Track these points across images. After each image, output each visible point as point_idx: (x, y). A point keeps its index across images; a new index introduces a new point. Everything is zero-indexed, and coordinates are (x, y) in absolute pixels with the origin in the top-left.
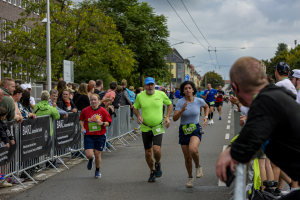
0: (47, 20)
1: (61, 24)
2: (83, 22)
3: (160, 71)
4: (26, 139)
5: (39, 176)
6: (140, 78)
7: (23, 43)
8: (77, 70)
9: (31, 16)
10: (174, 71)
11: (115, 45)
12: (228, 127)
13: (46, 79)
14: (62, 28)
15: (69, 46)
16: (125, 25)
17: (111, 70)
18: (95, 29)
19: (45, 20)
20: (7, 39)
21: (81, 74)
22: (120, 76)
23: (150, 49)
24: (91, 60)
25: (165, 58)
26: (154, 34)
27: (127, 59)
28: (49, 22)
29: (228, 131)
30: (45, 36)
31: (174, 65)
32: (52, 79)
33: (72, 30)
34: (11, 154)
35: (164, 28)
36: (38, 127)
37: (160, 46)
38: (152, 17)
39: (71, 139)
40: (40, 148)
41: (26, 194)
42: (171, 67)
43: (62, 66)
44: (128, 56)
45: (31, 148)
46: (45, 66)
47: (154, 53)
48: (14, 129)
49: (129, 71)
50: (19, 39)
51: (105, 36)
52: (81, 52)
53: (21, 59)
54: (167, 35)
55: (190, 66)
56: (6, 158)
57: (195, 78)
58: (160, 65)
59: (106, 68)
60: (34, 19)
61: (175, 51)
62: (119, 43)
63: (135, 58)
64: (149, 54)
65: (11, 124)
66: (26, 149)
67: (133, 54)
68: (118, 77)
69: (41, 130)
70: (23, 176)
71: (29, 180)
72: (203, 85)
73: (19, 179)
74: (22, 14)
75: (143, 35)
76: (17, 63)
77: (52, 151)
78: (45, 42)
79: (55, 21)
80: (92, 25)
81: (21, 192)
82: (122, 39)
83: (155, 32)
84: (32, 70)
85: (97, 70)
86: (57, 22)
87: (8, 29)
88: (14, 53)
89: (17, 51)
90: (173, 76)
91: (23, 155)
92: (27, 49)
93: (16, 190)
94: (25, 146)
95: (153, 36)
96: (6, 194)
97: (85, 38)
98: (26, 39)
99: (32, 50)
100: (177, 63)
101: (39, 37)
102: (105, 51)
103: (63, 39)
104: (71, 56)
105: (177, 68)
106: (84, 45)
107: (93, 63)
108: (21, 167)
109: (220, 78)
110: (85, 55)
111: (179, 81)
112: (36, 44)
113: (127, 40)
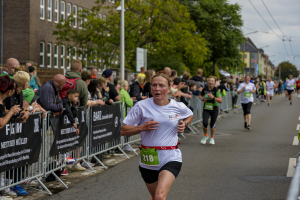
0: (121, 8)
1: (135, 12)
2: (157, 11)
3: (233, 60)
4: (97, 125)
5: (109, 162)
6: (213, 67)
7: (99, 31)
8: (150, 57)
9: (106, 4)
10: (247, 61)
11: (188, 33)
13: (119, 66)
14: (137, 16)
15: (142, 34)
16: (198, 14)
17: (184, 58)
18: (169, 18)
19: (119, 8)
20: (83, 26)
21: (154, 62)
22: (193, 64)
23: (223, 37)
24: (164, 49)
25: (239, 48)
26: (227, 23)
27: (200, 47)
28: (124, 10)
30: (120, 24)
31: (248, 54)
32: (126, 67)
33: (146, 18)
34: (82, 140)
35: (238, 17)
36: (108, 113)
37: (234, 34)
38: (226, 6)
40: (110, 134)
41: (95, 179)
42: (245, 56)
43: (135, 54)
44: (201, 45)
45: (102, 133)
46: (119, 54)
47: (228, 42)
48: (85, 115)
49: (202, 60)
50: (94, 27)
51: (178, 24)
52: (154, 40)
53: (95, 46)
54: (241, 24)
55: (264, 56)
56: (77, 142)
57: (269, 68)
58: (232, 54)
59: (181, 58)
60: (108, 7)
61: (249, 40)
62: (192, 31)
63: (209, 46)
64: (223, 43)
65: (82, 109)
67: (206, 43)
68: (190, 65)
69: (111, 116)
70: (93, 161)
71: (99, 165)
72: (277, 75)
73: (89, 164)
74: (98, 2)
75: (217, 24)
76: (91, 50)
77: (122, 138)
78: (120, 29)
79: (130, 10)
80: (166, 13)
81: (91, 176)
82: (195, 28)
83: (229, 21)
84: (106, 58)
85: (170, 58)
86: (132, 10)
87: (83, 16)
88: (89, 40)
89: (92, 38)
90: (246, 65)
91: (93, 141)
92: (102, 37)
93: (86, 174)
94: (95, 132)
95: (227, 25)
96: (76, 178)
97: (159, 26)
98: (100, 26)
99: (106, 37)
100: (251, 52)
101: (113, 25)
102: (178, 39)
103: (136, 27)
104: (144, 44)
105: (251, 57)
106: (158, 33)
107: (167, 51)
108: (91, 151)
109: (294, 68)
110: (158, 43)
111: (252, 70)
112: (111, 32)
113: (201, 28)
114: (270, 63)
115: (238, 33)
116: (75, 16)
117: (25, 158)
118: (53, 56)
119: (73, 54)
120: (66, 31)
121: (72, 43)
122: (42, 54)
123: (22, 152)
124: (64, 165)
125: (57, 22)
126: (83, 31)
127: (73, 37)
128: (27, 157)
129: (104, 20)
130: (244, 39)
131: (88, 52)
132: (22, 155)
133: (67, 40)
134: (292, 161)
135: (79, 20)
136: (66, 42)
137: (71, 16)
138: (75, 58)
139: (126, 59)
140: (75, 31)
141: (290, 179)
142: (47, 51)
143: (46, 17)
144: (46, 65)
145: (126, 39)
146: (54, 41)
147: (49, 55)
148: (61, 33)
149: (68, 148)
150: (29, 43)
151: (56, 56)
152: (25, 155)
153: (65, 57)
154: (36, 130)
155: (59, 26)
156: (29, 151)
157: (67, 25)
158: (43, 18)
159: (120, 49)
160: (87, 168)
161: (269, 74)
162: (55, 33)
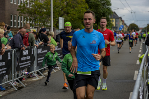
4: (39, 55)
6: (97, 26)
7: (40, 9)
10: (114, 23)
12: (140, 51)
13: (50, 26)
14: (59, 1)
15: (62, 10)
18: (75, 2)
20: (32, 6)
23: (102, 11)
24: (73, 17)
25: (110, 17)
29: (140, 53)
30: (50, 5)
31: (114, 20)
32: (54, 27)
33: (63, 3)
34: (32, 63)
35: (109, 2)
36: (45, 50)
37: (107, 10)
39: (62, 56)
41: (39, 82)
42: (113, 21)
43: (58, 20)
46: (50, 20)
47: (104, 14)
48: (33, 51)
50: (38, 7)
51: (79, 5)
52: (68, 13)
53: (38, 16)
54: (110, 5)
55: (122, 21)
56: (30, 64)
57: (125, 26)
59: (81, 22)
61: (115, 13)
62: (86, 9)
64: (102, 14)
65: (32, 48)
66: (39, 60)
69: (46, 51)
71: (41, 75)
72: (128, 30)
73: (36, 75)
75: (98, 5)
76: (36, 18)
78: (50, 8)
81: (37, 81)
82: (88, 7)
83: (104, 3)
84: (44, 22)
85: (75, 22)
87: (32, 1)
88: (35, 13)
89: (37, 12)
90: (113, 25)
91: (38, 63)
92: (42, 12)
93: (34, 79)
94: (38, 59)
95: (104, 5)
96: (30, 82)
97: (70, 6)
98: (41, 7)
99: (44, 12)
100: (116, 19)
101: (47, 6)
102: (80, 13)
103: (59, 7)
104: (63, 15)
105: (116, 21)
106: (69, 10)
107: (74, 19)
108: (37, 69)
109: (137, 27)
110: (70, 15)
111: (116, 28)
112: (46, 9)
113: (90, 7)
114: (125, 24)
115: (109, 9)
116: (28, 2)
117: (4, 72)
118: (17, 21)
119: (27, 21)
120: (24, 9)
121: (27, 15)
122: (12, 20)
123: (3, 69)
124: (23, 76)
125: (19, 4)
126: (32, 9)
127: (27, 12)
128: (5, 72)
129: (43, 3)
130: (113, 12)
131: (35, 19)
132: (2, 71)
133: (24, 13)
134: (136, 72)
135: (30, 3)
136: (24, 15)
137: (26, 1)
138: (28, 22)
139: (54, 23)
140: (28, 9)
141: (135, 81)
142: (14, 19)
143: (13, 2)
144: (14, 26)
145: (53, 13)
146: (18, 14)
147: (15, 21)
148: (21, 10)
149: (25, 67)
150: (5, 15)
151: (19, 21)
152: (4, 71)
153: (23, 22)
154: (9, 58)
155: (20, 6)
156: (5, 69)
157: (24, 6)
158: (12, 3)
159: (51, 18)
160: (35, 77)
161: (125, 30)
162: (18, 10)
